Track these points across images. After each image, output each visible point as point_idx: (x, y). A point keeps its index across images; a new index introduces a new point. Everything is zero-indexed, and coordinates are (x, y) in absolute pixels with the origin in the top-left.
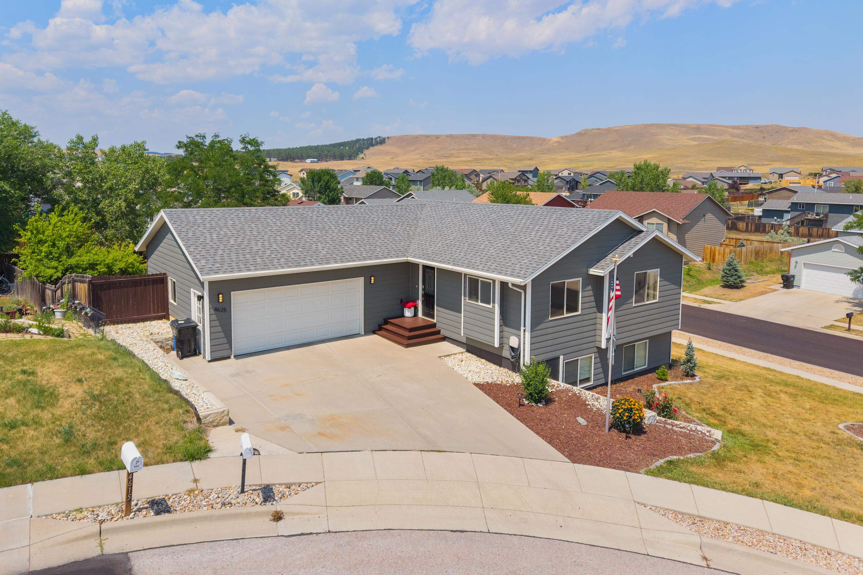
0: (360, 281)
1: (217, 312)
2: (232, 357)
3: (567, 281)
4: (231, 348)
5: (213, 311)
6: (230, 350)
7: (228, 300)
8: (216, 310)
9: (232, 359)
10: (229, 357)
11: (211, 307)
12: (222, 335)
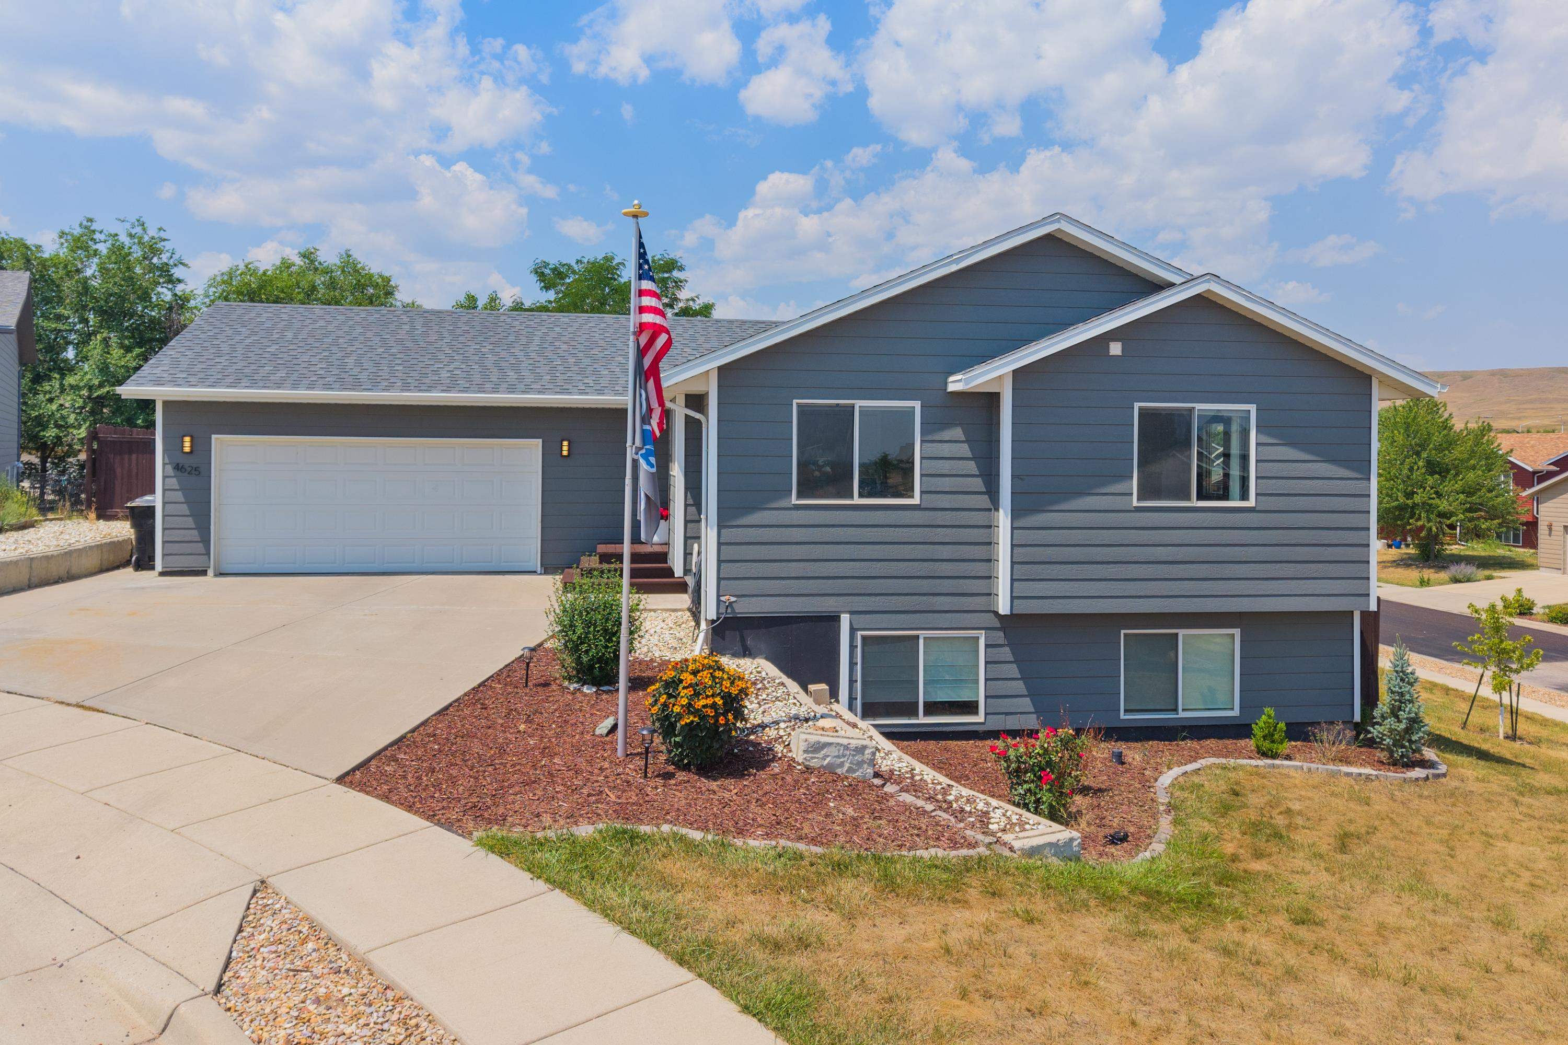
0: (534, 447)
1: (179, 473)
2: (210, 572)
3: (859, 404)
4: (208, 554)
5: (169, 468)
6: (206, 557)
7: (202, 449)
8: (178, 468)
9: (210, 577)
10: (204, 573)
11: (167, 461)
12: (190, 522)
